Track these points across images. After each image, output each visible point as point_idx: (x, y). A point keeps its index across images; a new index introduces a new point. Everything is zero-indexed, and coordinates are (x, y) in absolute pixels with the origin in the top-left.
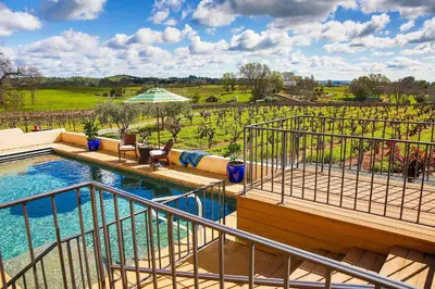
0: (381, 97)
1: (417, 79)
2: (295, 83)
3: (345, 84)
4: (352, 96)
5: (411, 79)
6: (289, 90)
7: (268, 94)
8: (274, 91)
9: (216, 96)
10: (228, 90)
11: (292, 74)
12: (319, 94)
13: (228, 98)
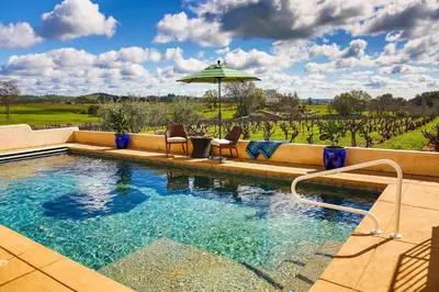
0: (364, 113)
1: (395, 96)
2: (278, 100)
3: (325, 102)
4: (334, 112)
5: (389, 96)
8: (258, 108)
10: (210, 108)
12: (302, 111)
13: (211, 115)
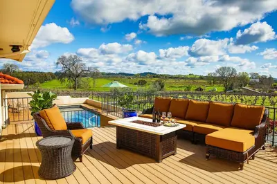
2: (258, 80)
6: (251, 85)
7: (236, 87)
8: (241, 85)
9: (202, 87)
10: (211, 84)
11: (257, 74)
13: (210, 88)
